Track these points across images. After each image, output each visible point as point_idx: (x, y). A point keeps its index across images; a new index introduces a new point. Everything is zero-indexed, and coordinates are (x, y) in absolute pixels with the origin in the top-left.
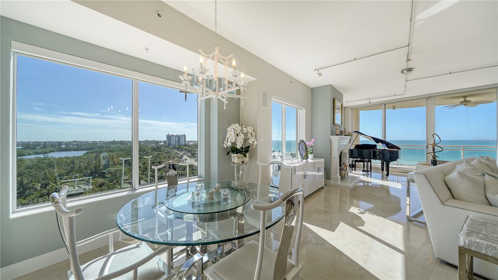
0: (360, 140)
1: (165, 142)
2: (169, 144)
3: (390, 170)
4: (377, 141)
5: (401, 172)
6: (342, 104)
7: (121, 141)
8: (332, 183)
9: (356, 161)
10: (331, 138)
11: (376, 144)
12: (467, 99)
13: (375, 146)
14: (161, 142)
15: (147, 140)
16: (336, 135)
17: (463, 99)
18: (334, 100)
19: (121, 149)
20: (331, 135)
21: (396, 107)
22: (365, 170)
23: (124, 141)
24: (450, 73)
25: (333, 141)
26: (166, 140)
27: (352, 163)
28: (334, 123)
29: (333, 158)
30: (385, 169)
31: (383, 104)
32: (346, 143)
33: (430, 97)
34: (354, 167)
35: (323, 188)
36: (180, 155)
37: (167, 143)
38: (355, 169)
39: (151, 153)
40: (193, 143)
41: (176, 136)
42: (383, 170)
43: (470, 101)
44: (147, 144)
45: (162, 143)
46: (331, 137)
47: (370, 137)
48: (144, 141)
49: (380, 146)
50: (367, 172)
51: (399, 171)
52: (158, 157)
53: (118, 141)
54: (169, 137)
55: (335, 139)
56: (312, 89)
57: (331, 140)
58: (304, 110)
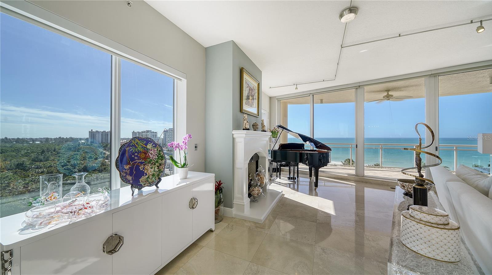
0: (288, 137)
1: (87, 139)
2: (92, 142)
3: (319, 175)
4: (305, 139)
5: (329, 176)
6: (259, 84)
7: (18, 138)
8: (234, 213)
9: (281, 165)
10: (233, 135)
11: (304, 143)
12: (390, 93)
13: (303, 145)
14: (81, 139)
15: (60, 138)
16: (244, 129)
17: (386, 94)
18: (241, 71)
19: (16, 149)
20: (233, 130)
21: (323, 100)
22: (291, 177)
23: (22, 139)
24: (400, 36)
25: (237, 140)
26: (88, 137)
27: (277, 167)
28: (241, 110)
29: (238, 169)
30: (313, 174)
31: (311, 94)
32: (265, 142)
33: (359, 86)
34: (279, 172)
35: (211, 231)
36: (106, 155)
37: (90, 140)
38: (280, 174)
39: (64, 154)
40: (125, 141)
41: (103, 132)
42: (311, 176)
43: (392, 96)
44: (60, 142)
45: (83, 141)
46: (233, 133)
47: (296, 133)
48: (55, 139)
49: (308, 146)
50: (293, 179)
51: (327, 175)
52: (74, 157)
53: (13, 139)
54: (93, 134)
55: (240, 136)
56: (206, 49)
57: (234, 139)
58: (184, 81)
